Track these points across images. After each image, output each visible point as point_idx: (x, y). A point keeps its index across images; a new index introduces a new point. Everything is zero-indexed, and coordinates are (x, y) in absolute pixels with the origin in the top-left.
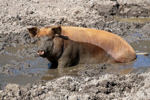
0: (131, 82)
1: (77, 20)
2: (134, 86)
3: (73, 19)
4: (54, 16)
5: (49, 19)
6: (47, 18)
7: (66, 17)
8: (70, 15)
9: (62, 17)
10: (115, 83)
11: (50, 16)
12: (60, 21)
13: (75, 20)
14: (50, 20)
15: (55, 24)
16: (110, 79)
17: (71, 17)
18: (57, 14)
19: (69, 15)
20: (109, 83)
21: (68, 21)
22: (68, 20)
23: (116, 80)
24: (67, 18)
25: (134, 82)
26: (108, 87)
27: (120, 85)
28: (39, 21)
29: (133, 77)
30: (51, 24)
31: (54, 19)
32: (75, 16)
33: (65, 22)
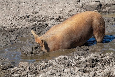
0: (110, 59)
1: (70, 16)
2: (112, 61)
3: (67, 16)
4: (53, 14)
5: (50, 17)
6: (48, 16)
7: (62, 15)
8: (65, 13)
9: (59, 15)
10: (98, 59)
11: (50, 15)
12: (57, 18)
14: (50, 18)
15: (54, 20)
16: (95, 57)
17: (66, 15)
18: (56, 13)
19: (64, 13)
20: (94, 60)
21: (64, 18)
22: (63, 17)
23: (99, 57)
24: (63, 16)
25: (112, 58)
26: (93, 62)
27: (102, 61)
28: (42, 19)
29: (111, 55)
30: (51, 20)
31: (53, 17)
32: (69, 14)
33: (61, 18)
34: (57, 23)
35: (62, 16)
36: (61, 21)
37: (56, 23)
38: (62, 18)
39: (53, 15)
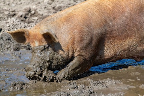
1: (54, 11)
3: (46, 11)
4: (13, 5)
5: (6, 10)
6: (3, 10)
7: (34, 7)
8: (42, 4)
9: (28, 7)
11: (7, 6)
12: (24, 14)
13: (50, 12)
14: (7, 13)
15: (17, 18)
17: (43, 7)
18: (20, 3)
19: (39, 3)
21: (39, 14)
22: (37, 12)
24: (37, 9)
30: (9, 19)
31: (14, 11)
32: (50, 6)
33: (32, 15)
34: (23, 26)
35: (35, 10)
36: (33, 22)
37: (20, 26)
38: (34, 14)
39: (13, 7)
